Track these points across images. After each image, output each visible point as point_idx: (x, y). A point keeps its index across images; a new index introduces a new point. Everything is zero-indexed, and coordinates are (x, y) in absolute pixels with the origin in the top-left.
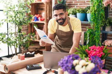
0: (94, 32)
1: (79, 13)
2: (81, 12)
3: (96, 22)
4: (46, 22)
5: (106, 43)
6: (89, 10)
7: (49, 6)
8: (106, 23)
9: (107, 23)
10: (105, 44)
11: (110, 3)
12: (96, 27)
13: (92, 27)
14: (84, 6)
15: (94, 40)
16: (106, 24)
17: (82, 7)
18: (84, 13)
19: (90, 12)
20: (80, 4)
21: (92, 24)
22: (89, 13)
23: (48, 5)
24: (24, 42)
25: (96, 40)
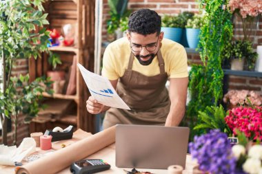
0: (207, 73)
1: (168, 26)
2: (172, 25)
3: (213, 50)
4: (80, 49)
5: (233, 97)
6: (190, 20)
7: (86, 8)
8: (236, 50)
9: (238, 52)
10: (231, 101)
11: (241, 5)
12: (213, 60)
13: (203, 60)
14: (173, 12)
15: (209, 91)
16: (234, 54)
17: (168, 12)
18: (179, 27)
19: (195, 26)
20: (162, 6)
21: (202, 54)
22: (191, 27)
23: (84, 7)
24: (30, 101)
25: (215, 92)
